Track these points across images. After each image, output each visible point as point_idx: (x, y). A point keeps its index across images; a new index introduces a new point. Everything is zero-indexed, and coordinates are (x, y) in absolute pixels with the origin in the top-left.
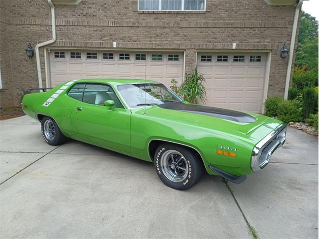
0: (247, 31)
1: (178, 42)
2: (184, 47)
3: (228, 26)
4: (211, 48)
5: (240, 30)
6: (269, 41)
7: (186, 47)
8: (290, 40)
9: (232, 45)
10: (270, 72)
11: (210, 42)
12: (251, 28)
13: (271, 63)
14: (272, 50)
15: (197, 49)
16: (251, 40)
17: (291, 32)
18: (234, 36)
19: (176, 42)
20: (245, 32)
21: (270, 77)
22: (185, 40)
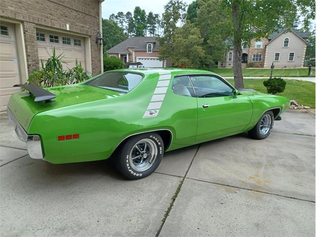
0: (74, 13)
1: (13, 9)
2: (21, 19)
3: (60, 3)
4: (50, 25)
5: (69, 11)
6: (88, 27)
7: (24, 18)
8: (99, 29)
9: (66, 25)
10: (92, 57)
11: (48, 18)
12: (77, 11)
13: (91, 48)
14: (90, 36)
15: (36, 24)
16: (78, 24)
17: (99, 22)
18: (66, 16)
19: (9, 8)
20: (74, 14)
21: (92, 61)
22: (20, 8)
